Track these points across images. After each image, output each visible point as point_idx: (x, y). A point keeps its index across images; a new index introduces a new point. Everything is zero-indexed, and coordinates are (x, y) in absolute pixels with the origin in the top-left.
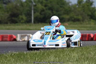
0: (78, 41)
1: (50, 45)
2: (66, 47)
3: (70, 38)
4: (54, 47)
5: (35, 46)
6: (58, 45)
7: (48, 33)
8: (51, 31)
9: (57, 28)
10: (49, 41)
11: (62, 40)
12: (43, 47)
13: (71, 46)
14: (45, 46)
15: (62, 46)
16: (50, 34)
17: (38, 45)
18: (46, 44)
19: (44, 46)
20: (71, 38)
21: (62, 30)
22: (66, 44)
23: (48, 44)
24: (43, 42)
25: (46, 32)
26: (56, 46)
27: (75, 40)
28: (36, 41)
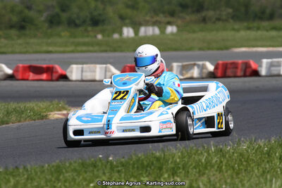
0: (215, 115)
1: (124, 131)
2: (174, 132)
3: (188, 106)
4: (138, 134)
5: (83, 135)
6: (147, 129)
7: (122, 95)
8: (131, 88)
10: (123, 119)
11: (162, 114)
12: (103, 136)
13: (191, 130)
14: (108, 135)
15: (160, 131)
16: (129, 98)
17: (91, 133)
18: (114, 127)
19: (106, 133)
20: (193, 108)
22: (174, 126)
23: (117, 127)
24: (103, 123)
25: (116, 93)
26: (141, 132)
27: (205, 110)
28: (85, 119)
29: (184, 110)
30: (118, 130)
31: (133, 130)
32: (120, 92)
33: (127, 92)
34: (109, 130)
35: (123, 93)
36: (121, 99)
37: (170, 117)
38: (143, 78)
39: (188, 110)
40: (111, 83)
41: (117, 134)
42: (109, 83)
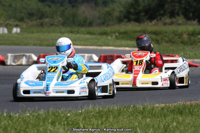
0: (108, 84)
1: (56, 92)
2: (87, 95)
3: (94, 78)
4: (66, 95)
5: (29, 94)
6: (72, 92)
7: (53, 69)
8: (59, 65)
9: (71, 60)
10: (56, 85)
11: (81, 83)
12: (44, 95)
13: (97, 93)
14: (47, 94)
15: (80, 94)
16: (58, 71)
17: (34, 92)
18: (51, 90)
19: (45, 93)
20: (97, 79)
21: (79, 65)
22: (87, 90)
23: (53, 89)
24: (43, 86)
25: (49, 68)
26: (68, 93)
27: (103, 82)
28: (30, 83)
29: (93, 81)
30: (53, 92)
31: (63, 92)
32: (52, 67)
33: (57, 68)
34: (48, 92)
35: (54, 68)
36: (54, 71)
37: (85, 85)
38: (66, 59)
39: (94, 81)
40: (45, 61)
41: (53, 94)
42: (44, 62)
